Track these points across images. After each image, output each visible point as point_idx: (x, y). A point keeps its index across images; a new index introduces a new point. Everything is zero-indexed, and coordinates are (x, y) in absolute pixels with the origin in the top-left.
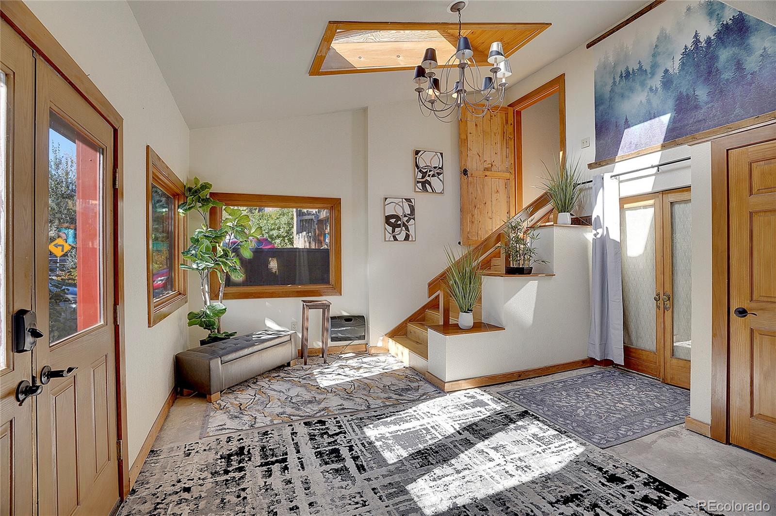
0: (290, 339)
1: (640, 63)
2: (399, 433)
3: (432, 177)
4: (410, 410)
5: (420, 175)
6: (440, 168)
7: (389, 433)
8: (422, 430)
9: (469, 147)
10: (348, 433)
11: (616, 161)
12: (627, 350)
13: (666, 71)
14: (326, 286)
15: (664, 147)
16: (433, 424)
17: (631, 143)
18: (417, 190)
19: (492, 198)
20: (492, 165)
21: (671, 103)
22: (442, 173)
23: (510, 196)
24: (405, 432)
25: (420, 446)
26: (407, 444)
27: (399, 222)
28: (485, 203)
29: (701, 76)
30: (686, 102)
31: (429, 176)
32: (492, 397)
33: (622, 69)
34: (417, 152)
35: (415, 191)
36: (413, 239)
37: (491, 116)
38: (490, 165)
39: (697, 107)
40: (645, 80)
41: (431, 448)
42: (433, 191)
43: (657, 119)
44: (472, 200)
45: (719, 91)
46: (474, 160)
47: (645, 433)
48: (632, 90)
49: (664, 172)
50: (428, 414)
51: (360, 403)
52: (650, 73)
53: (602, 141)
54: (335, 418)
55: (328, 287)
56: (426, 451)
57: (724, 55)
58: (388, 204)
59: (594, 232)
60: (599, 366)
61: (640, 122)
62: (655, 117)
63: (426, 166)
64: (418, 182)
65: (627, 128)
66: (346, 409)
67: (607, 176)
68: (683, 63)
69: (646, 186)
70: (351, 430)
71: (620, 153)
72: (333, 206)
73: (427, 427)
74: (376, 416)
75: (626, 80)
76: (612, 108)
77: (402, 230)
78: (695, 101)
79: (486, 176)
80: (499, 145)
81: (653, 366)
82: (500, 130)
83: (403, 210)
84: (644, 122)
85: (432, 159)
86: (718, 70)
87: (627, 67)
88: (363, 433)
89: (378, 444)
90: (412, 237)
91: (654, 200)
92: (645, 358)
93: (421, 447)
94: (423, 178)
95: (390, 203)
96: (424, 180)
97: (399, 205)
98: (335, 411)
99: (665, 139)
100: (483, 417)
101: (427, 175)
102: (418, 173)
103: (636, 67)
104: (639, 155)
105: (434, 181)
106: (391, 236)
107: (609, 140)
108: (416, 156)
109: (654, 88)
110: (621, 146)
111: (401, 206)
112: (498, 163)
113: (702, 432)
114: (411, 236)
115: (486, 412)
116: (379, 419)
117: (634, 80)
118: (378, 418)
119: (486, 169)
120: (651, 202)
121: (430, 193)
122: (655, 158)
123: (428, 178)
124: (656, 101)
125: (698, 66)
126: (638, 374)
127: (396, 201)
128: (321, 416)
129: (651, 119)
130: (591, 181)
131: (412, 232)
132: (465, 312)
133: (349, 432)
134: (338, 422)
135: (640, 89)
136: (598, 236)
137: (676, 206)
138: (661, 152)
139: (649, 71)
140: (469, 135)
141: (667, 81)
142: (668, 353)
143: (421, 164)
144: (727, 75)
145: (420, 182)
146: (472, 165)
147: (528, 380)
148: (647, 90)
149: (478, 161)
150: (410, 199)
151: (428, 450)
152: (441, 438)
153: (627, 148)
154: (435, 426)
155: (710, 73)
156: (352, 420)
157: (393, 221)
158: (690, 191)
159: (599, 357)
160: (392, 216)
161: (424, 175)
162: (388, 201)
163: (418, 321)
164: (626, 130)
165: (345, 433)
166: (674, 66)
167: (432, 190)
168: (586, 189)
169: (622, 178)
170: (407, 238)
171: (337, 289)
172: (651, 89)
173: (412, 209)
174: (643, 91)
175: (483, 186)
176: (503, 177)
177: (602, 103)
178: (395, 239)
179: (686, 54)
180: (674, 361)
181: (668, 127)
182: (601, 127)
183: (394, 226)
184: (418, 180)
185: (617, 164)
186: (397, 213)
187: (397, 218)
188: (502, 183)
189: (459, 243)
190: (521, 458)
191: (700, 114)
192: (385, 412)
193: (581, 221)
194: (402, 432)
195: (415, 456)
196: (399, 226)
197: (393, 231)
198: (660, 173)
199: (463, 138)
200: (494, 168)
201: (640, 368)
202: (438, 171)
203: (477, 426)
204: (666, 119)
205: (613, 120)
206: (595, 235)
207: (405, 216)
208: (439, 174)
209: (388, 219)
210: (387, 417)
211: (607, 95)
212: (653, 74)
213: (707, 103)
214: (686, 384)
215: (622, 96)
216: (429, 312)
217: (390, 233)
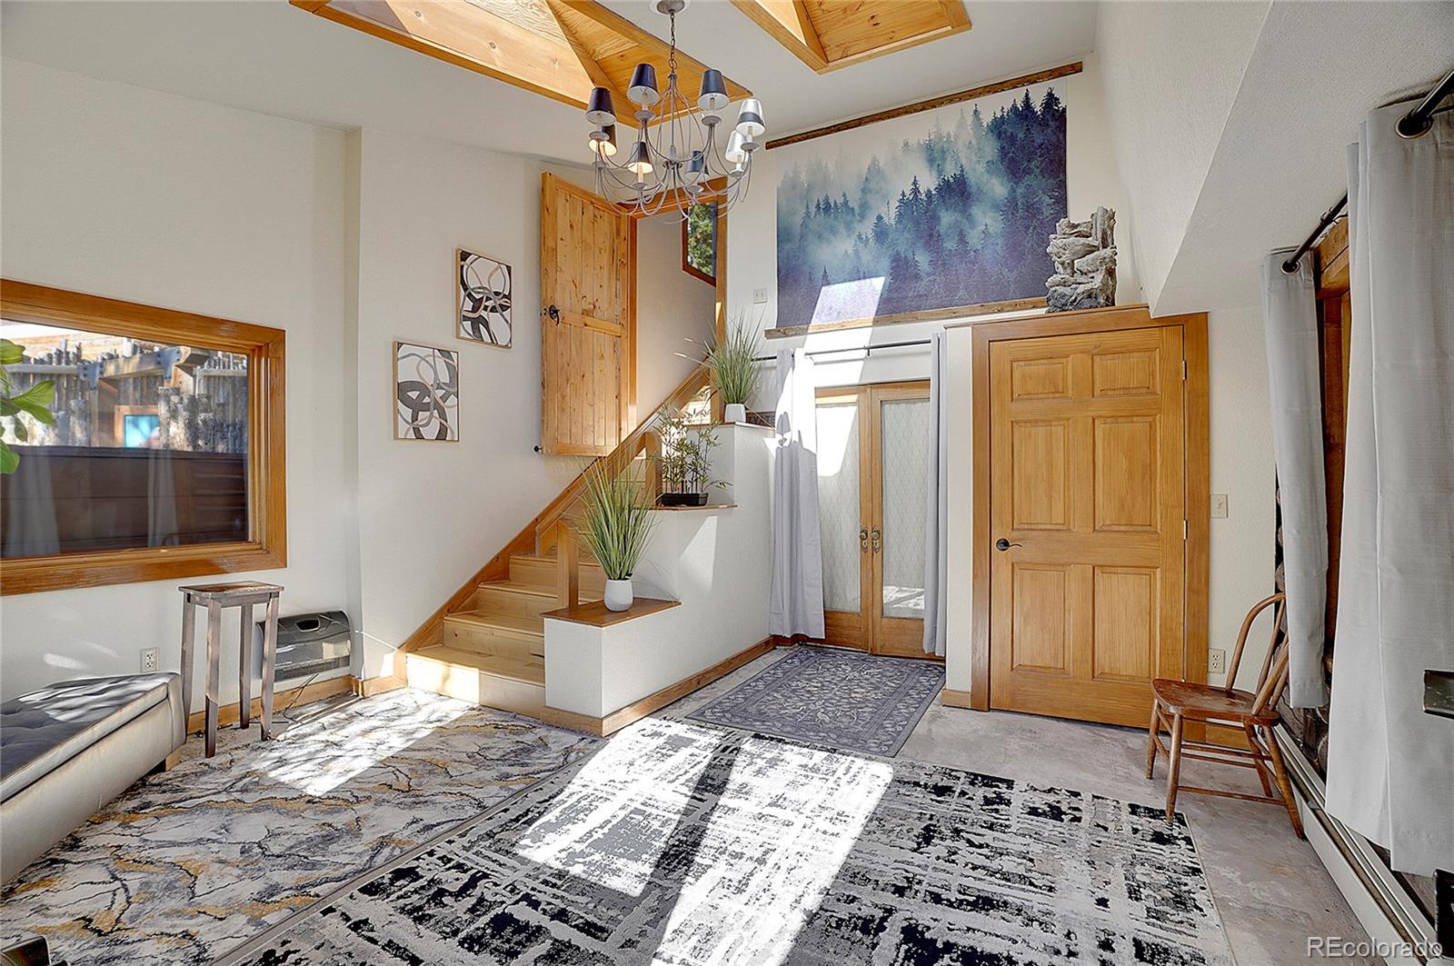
0: (167, 696)
1: (844, 195)
2: (596, 836)
3: (491, 311)
4: (570, 789)
5: (469, 305)
6: (505, 296)
7: (576, 842)
8: (632, 815)
9: (559, 264)
10: (494, 873)
11: (809, 332)
12: (828, 615)
13: (879, 218)
14: (239, 548)
15: (876, 322)
16: (642, 800)
17: (831, 309)
18: (463, 334)
19: (593, 367)
20: (595, 307)
21: (885, 264)
22: (510, 307)
23: (622, 368)
24: (606, 830)
25: (657, 844)
26: (632, 850)
27: (427, 400)
28: (583, 376)
29: (922, 237)
30: (905, 267)
31: (485, 308)
32: (687, 726)
33: (818, 196)
34: (464, 256)
35: (458, 337)
36: (453, 436)
37: (595, 216)
38: (592, 306)
39: (917, 277)
40: (851, 221)
41: (681, 841)
42: (493, 342)
43: (868, 280)
44: (562, 368)
45: (941, 262)
46: (568, 291)
47: (912, 722)
48: (833, 230)
49: (875, 358)
50: (612, 783)
51: (454, 804)
52: (859, 214)
53: (787, 298)
54: (431, 854)
55: (246, 548)
56: (674, 849)
57: (947, 218)
58: (404, 357)
59: (779, 437)
60: (784, 647)
61: (845, 281)
62: (865, 278)
63: (479, 288)
64: (466, 318)
65: (826, 285)
66: (435, 826)
67: (799, 353)
68: (900, 214)
69: (851, 374)
70: (494, 866)
71: (815, 321)
72: (261, 347)
73: (636, 808)
74: (517, 820)
75: (825, 213)
76: (804, 250)
77: (432, 416)
78: (915, 269)
79: (586, 325)
80: (605, 272)
81: (855, 633)
82: (607, 244)
83: (435, 373)
84: (850, 281)
85: (491, 275)
86: (939, 236)
87: (827, 196)
88: (524, 861)
89: (576, 870)
90: (452, 432)
91: (856, 396)
92: (845, 623)
93: (660, 844)
94: (475, 310)
95: (408, 356)
96: (476, 315)
97: (427, 362)
98: (415, 839)
99: (877, 312)
100: (706, 762)
101: (482, 307)
102: (464, 300)
103: (840, 200)
104: (843, 328)
105: (494, 319)
106: (409, 430)
107: (799, 298)
108: (462, 263)
109: (864, 237)
110: (816, 310)
111: (431, 366)
112: (602, 304)
113: (961, 704)
114: (451, 430)
115: (705, 753)
116: (529, 823)
117: (836, 218)
118: (524, 823)
119: (585, 313)
120: (854, 398)
121: (487, 343)
122: (863, 337)
123: (484, 314)
124: (866, 257)
125: (917, 223)
126: (836, 649)
127: (423, 352)
128: (388, 861)
129: (859, 279)
130: (775, 358)
131: (452, 422)
132: (620, 578)
133: (493, 871)
134: (443, 859)
135: (845, 233)
136: (786, 444)
137: (887, 407)
138: (871, 329)
139: (857, 210)
140: (559, 241)
141: (881, 232)
142: (877, 612)
143: (472, 284)
144: (950, 245)
145: (469, 319)
146: (563, 301)
147: (709, 686)
148: (854, 237)
149: (574, 295)
150: (448, 352)
151: (678, 846)
152: (677, 817)
153: (825, 315)
154: (647, 800)
155: (931, 235)
156: (472, 844)
157: (414, 395)
158: (929, 387)
159: (789, 631)
160: (413, 385)
161: (477, 305)
162: (404, 350)
163: (464, 609)
164: (824, 288)
165: (485, 876)
166: (890, 216)
167: (492, 339)
168: (767, 368)
169: (818, 358)
170: (441, 436)
171: (275, 553)
172: (860, 237)
173: (454, 372)
174: (849, 236)
175: (581, 342)
176: (611, 331)
177: (789, 240)
178: (419, 437)
179: (904, 202)
180: (885, 621)
181: (881, 295)
182: (787, 275)
183: (417, 407)
184: (464, 313)
185: (809, 336)
186: (423, 379)
187: (422, 388)
188: (608, 341)
189: (536, 449)
190: (823, 805)
191: (921, 286)
192: (528, 804)
193: (759, 419)
194: (600, 831)
195: (669, 864)
196: (426, 408)
197: (415, 418)
198: (871, 358)
199: (550, 245)
200: (597, 313)
201: (838, 639)
202: (502, 302)
203: (713, 780)
204: (878, 283)
205: (806, 269)
206: (781, 442)
207: (439, 387)
208: (504, 308)
209: (401, 390)
210: (541, 814)
211: (797, 230)
212: (863, 217)
213: (928, 274)
214: (899, 651)
215: (819, 237)
216: (488, 590)
217: (407, 422)
